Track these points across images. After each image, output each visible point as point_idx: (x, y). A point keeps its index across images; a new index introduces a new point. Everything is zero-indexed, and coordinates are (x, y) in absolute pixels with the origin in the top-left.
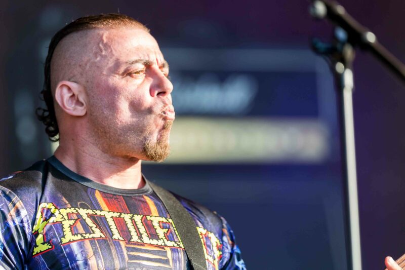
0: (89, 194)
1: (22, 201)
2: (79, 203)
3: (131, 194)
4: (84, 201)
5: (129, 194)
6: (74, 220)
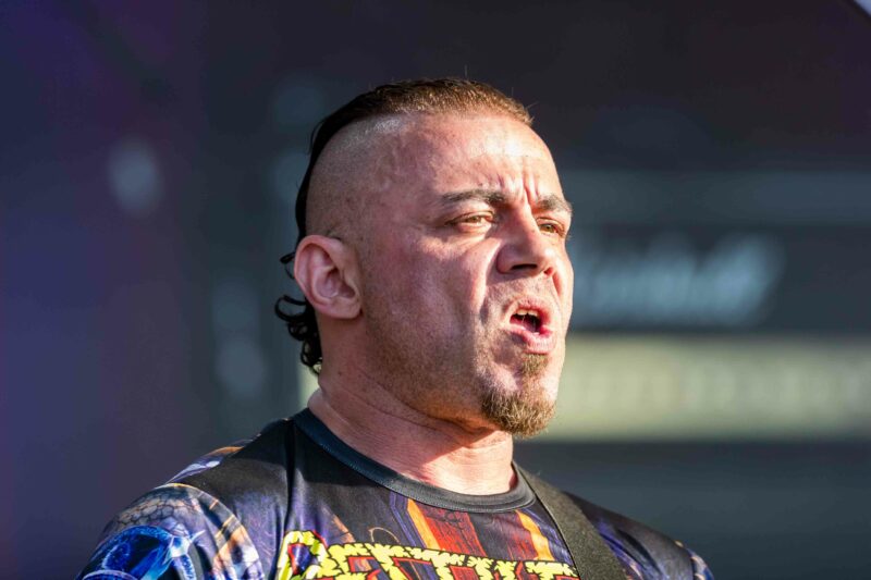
0: (393, 508)
1: (246, 528)
2: (371, 531)
3: (487, 507)
4: (383, 525)
5: (482, 507)
6: (363, 572)
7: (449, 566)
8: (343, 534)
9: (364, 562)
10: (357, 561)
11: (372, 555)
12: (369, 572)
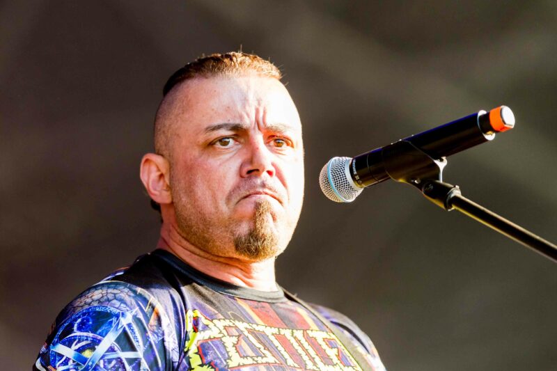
2: (229, 313)
6: (236, 336)
7: (273, 334)
8: (216, 314)
9: (234, 329)
10: (230, 329)
11: (236, 327)
12: (239, 336)
